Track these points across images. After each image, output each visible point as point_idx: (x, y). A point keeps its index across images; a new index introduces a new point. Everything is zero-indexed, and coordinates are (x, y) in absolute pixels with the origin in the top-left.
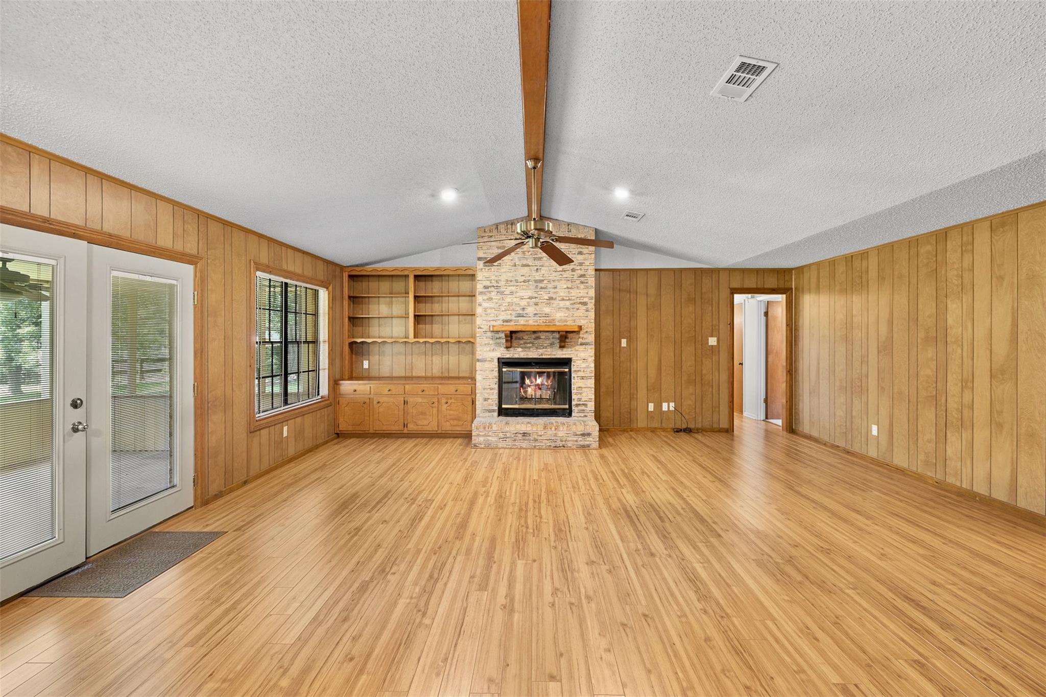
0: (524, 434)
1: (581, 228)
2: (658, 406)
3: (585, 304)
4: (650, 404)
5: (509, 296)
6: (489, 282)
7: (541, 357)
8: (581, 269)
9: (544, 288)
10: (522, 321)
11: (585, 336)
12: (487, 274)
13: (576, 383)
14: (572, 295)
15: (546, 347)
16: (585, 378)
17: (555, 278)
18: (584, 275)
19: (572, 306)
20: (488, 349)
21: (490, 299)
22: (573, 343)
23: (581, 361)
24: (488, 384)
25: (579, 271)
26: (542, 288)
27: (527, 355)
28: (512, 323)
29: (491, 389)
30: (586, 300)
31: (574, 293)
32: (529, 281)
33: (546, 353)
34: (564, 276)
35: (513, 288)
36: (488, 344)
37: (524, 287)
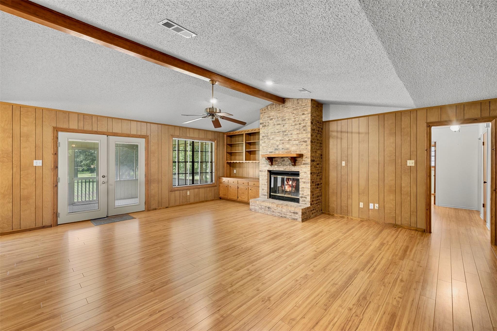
0: (269, 208)
1: (304, 100)
2: (367, 205)
3: (305, 142)
4: (361, 203)
5: (272, 140)
6: (264, 134)
7: (285, 170)
8: (304, 123)
9: (287, 135)
10: (277, 152)
11: (306, 159)
12: (263, 131)
13: (301, 185)
14: (299, 137)
15: (287, 165)
16: (305, 183)
17: (292, 129)
18: (305, 126)
19: (299, 143)
20: (264, 166)
21: (265, 142)
22: (300, 163)
23: (304, 173)
24: (264, 182)
25: (303, 124)
26: (286, 135)
27: (279, 169)
28: (273, 153)
29: (265, 185)
30: (306, 139)
31: (300, 136)
32: (280, 132)
33: (287, 168)
34: (296, 128)
35: (273, 136)
36: (264, 164)
37: (278, 135)
